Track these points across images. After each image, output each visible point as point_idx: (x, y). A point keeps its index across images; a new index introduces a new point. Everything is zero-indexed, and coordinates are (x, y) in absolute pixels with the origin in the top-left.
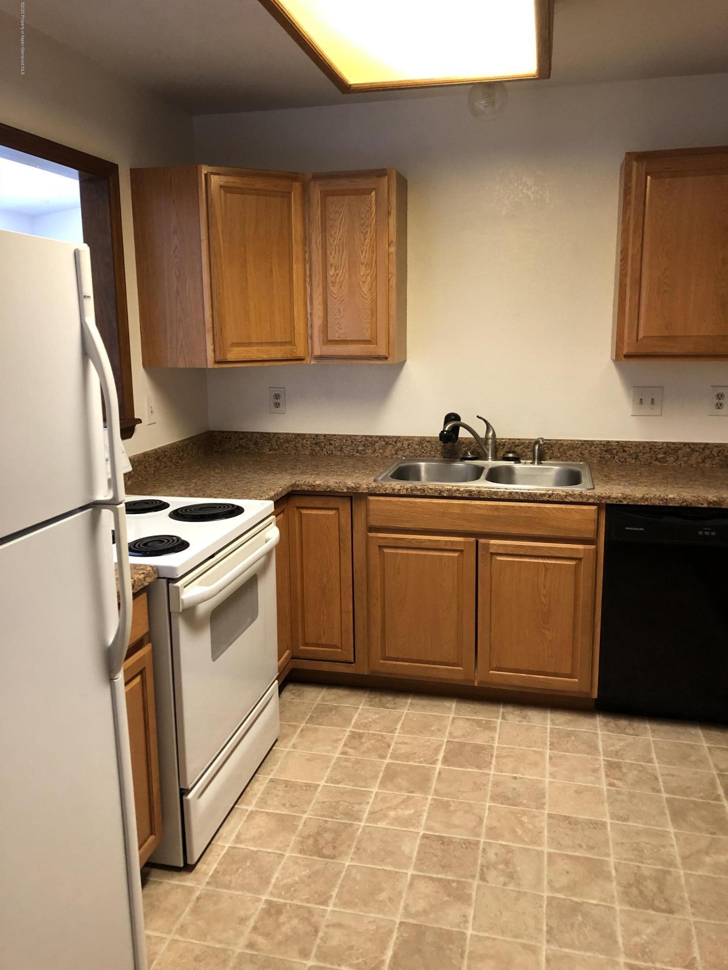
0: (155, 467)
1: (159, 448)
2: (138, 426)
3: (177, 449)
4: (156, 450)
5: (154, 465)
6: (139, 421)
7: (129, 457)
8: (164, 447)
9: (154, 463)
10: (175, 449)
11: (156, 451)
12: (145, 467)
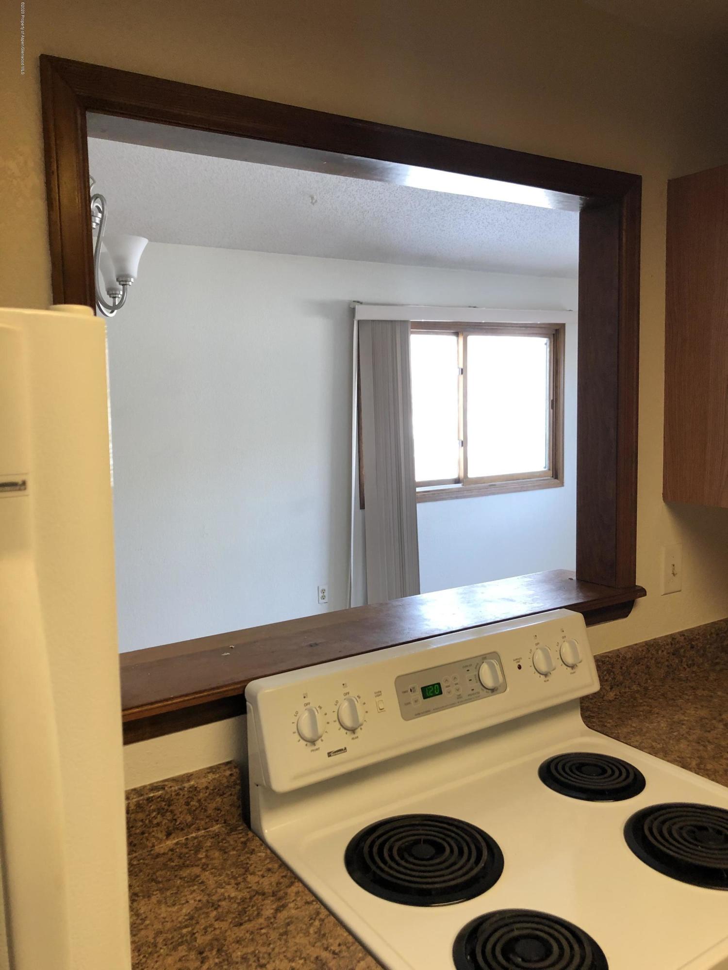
0: (668, 666)
1: (682, 634)
2: (641, 601)
3: (717, 634)
4: (672, 637)
5: (666, 663)
6: (643, 592)
7: (595, 657)
8: (691, 631)
9: (667, 660)
10: (714, 635)
11: (673, 639)
12: (648, 667)
